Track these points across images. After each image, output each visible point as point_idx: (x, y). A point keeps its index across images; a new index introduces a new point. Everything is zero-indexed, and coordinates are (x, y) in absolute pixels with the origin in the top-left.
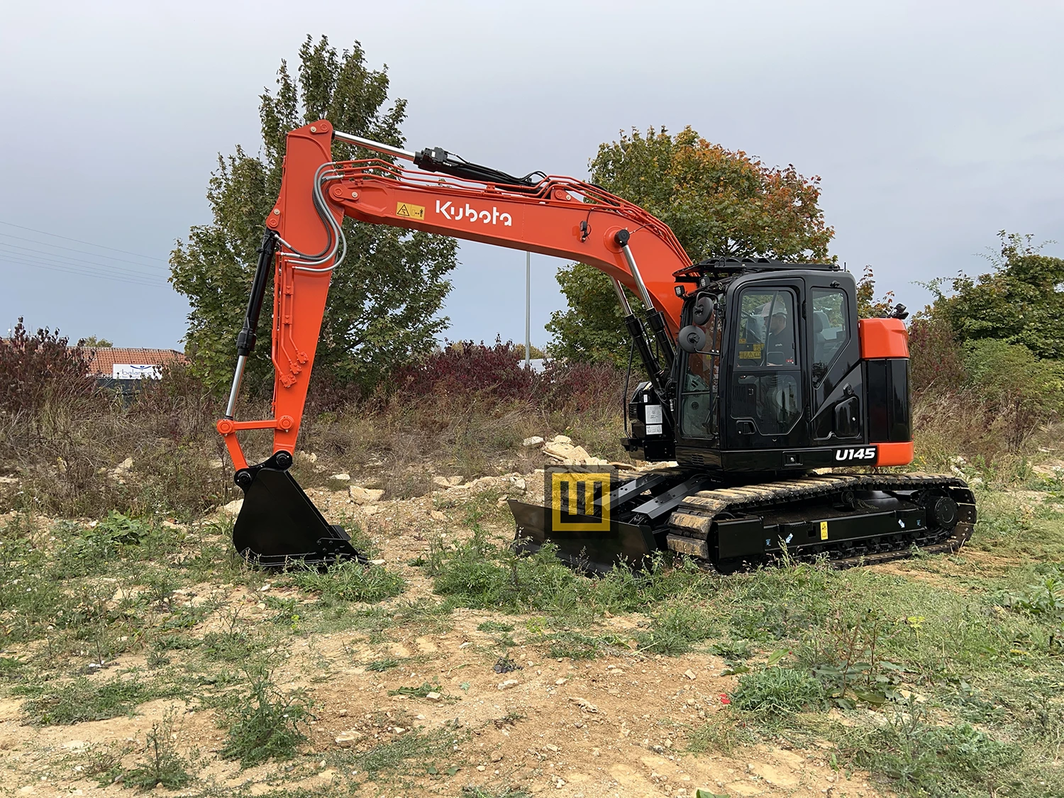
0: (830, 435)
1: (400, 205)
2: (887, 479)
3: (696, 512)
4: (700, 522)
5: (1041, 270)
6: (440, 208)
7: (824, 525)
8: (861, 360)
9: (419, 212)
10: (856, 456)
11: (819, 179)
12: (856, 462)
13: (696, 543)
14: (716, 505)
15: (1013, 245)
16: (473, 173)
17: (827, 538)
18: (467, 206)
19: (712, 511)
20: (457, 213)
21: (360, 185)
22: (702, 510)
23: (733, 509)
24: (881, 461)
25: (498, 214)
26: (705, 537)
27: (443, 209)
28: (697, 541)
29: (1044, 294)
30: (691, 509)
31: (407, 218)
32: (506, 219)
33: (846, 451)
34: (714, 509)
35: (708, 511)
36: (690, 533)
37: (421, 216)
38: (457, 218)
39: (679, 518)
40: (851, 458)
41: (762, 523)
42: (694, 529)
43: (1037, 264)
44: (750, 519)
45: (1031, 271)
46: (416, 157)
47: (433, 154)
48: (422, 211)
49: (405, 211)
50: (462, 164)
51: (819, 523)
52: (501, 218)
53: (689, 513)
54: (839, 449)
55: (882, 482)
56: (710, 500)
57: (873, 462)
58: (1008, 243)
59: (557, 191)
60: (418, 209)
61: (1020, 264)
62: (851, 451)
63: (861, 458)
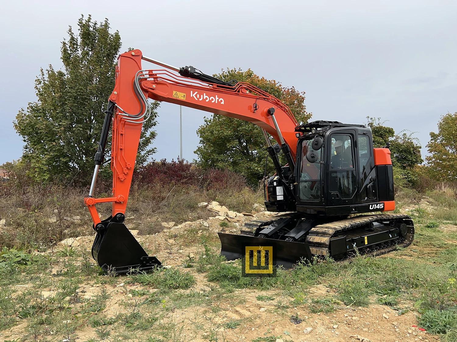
0: (366, 198)
1: (174, 92)
2: (386, 217)
3: (320, 235)
4: (325, 240)
5: (384, 132)
6: (193, 94)
7: (366, 238)
8: (375, 166)
10: (377, 207)
11: (305, 93)
12: (377, 210)
13: (324, 250)
14: (331, 232)
15: (372, 122)
16: (205, 79)
17: (367, 244)
18: (205, 94)
19: (329, 234)
20: (200, 98)
21: (156, 82)
22: (324, 234)
23: (337, 233)
24: (385, 209)
25: (218, 98)
26: (328, 247)
27: (194, 95)
28: (323, 248)
29: (385, 141)
30: (317, 234)
31: (178, 99)
32: (221, 101)
33: (373, 205)
34: (330, 233)
35: (327, 234)
36: (319, 245)
37: (184, 98)
38: (200, 100)
39: (312, 238)
40: (375, 208)
41: (346, 239)
42: (322, 243)
43: (382, 130)
44: (341, 237)
45: (380, 132)
46: (180, 70)
47: (189, 69)
48: (184, 96)
49: (177, 95)
50: (202, 75)
51: (364, 237)
52: (220, 101)
53: (316, 236)
54: (371, 204)
55: (385, 218)
56: (326, 229)
57: (382, 210)
58: (370, 121)
59: (243, 89)
60: (183, 94)
61: (376, 129)
62: (375, 205)
63: (378, 208)
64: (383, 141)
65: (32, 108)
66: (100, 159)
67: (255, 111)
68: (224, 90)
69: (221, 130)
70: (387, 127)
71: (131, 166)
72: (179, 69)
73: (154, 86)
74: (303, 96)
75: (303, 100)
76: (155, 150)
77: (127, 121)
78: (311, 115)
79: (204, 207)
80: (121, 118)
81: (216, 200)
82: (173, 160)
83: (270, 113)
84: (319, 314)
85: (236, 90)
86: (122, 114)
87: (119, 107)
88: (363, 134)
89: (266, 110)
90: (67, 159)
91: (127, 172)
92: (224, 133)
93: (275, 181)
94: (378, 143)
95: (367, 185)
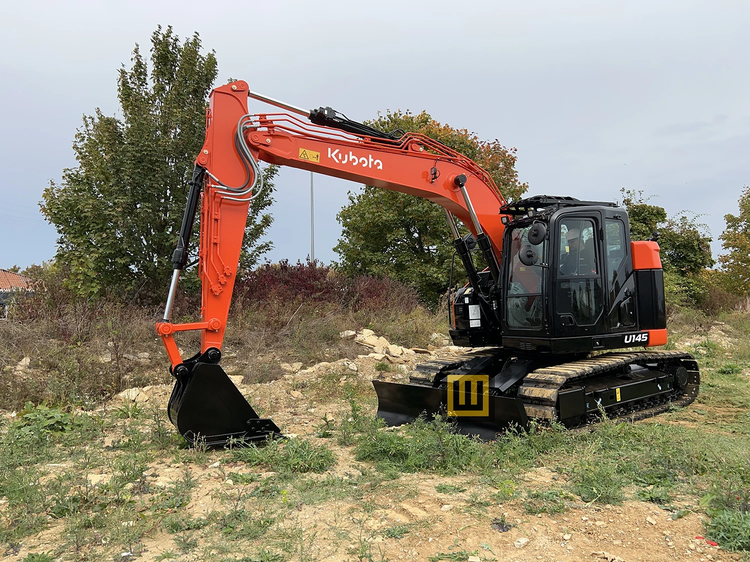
0: (618, 325)
1: (301, 150)
2: (653, 356)
3: (541, 385)
4: (550, 393)
5: (649, 214)
6: (331, 154)
7: (618, 390)
8: (634, 270)
9: (316, 157)
10: (636, 339)
11: (516, 150)
12: (637, 344)
13: (548, 409)
14: (560, 380)
15: (629, 198)
16: (351, 128)
17: (620, 400)
18: (351, 153)
19: (557, 384)
20: (343, 159)
21: (272, 133)
22: (548, 384)
23: (570, 382)
24: (651, 342)
25: (372, 160)
26: (554, 404)
27: (333, 155)
28: (547, 407)
29: (651, 229)
30: (536, 383)
31: (307, 161)
32: (378, 164)
33: (631, 336)
34: (559, 382)
35: (553, 384)
36: (540, 402)
37: (317, 160)
38: (344, 162)
39: (528, 390)
40: (633, 341)
41: (584, 392)
42: (544, 398)
43: (646, 210)
44: (576, 389)
45: (643, 215)
46: (311, 114)
47: (326, 112)
48: (317, 156)
49: (305, 156)
50: (346, 121)
51: (615, 389)
52: (375, 164)
53: (535, 386)
54: (626, 335)
55: (651, 357)
56: (552, 376)
57: (645, 344)
58: (627, 196)
59: (413, 144)
60: (315, 154)
61: (636, 210)
62: (634, 336)
63: (639, 341)
64: (647, 229)
65: (69, 176)
66: (182, 260)
67: (433, 180)
68: (384, 146)
69: (378, 212)
70: (654, 207)
71: (230, 272)
72: (309, 112)
73: (269, 140)
74: (514, 155)
75: (514, 162)
76: (270, 245)
77: (224, 197)
78: (527, 187)
79: (350, 337)
80: (216, 193)
81: (369, 327)
82: (299, 261)
83: (458, 183)
84: (540, 515)
85: (403, 146)
86: (217, 186)
87: (212, 175)
88: (614, 217)
89: (451, 179)
90: (126, 260)
91: (225, 280)
92: (382, 217)
93: (466, 296)
94: (639, 233)
95: (621, 302)
